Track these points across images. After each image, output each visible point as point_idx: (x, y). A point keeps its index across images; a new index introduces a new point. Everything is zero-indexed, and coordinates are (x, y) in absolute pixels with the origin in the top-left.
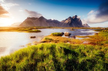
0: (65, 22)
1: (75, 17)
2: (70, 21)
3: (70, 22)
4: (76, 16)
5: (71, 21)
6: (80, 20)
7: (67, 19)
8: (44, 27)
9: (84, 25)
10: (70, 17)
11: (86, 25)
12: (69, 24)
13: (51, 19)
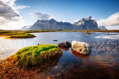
0: (78, 24)
1: (89, 19)
2: (83, 23)
5: (85, 23)
6: (96, 22)
7: (79, 21)
10: (84, 19)
11: (102, 28)
12: (82, 26)
13: (62, 22)
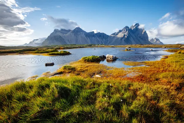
0: (118, 36)
1: (134, 27)
2: (126, 34)
3: (126, 37)
4: (137, 25)
5: (129, 34)
6: (145, 32)
7: (120, 31)
8: (81, 46)
9: (152, 40)
10: (127, 27)
11: (155, 40)
13: (93, 32)
